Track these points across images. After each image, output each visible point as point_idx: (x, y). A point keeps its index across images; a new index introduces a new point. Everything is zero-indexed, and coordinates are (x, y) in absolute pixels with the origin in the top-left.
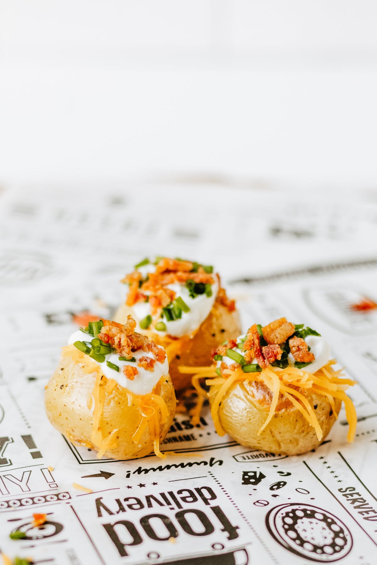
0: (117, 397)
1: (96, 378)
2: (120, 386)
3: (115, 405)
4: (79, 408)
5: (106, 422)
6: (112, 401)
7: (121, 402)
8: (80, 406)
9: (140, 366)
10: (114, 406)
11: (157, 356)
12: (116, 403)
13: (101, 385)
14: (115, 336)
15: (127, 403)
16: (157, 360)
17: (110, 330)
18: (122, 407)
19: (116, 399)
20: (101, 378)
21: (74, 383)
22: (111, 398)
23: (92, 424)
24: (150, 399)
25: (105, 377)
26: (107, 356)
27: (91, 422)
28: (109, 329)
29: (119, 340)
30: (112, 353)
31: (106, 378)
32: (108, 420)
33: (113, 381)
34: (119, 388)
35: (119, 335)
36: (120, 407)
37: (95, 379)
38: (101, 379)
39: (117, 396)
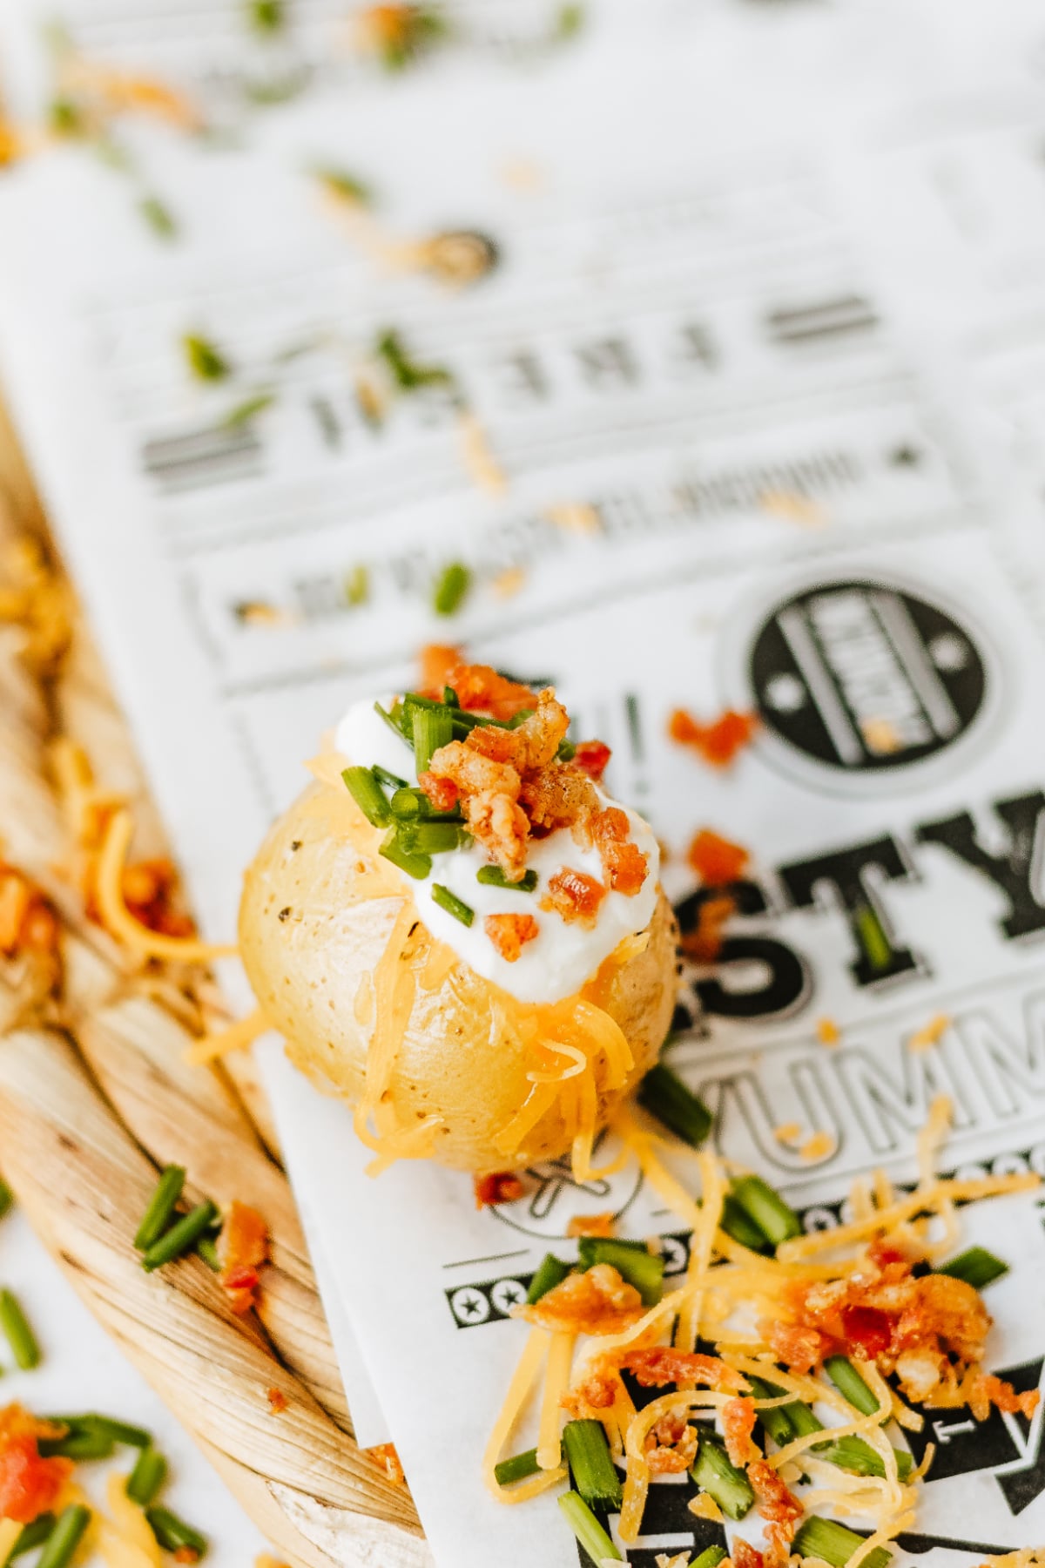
0: (453, 1011)
1: (394, 921)
2: (471, 971)
3: (443, 1035)
4: (328, 1008)
5: (410, 1084)
6: (438, 1017)
7: (467, 1029)
8: (332, 1005)
9: (548, 905)
10: (440, 1039)
11: (614, 872)
12: (448, 1031)
13: (404, 957)
14: (476, 793)
15: (487, 1036)
16: (613, 887)
17: (461, 765)
18: (469, 1045)
19: (450, 1014)
20: (409, 930)
21: (322, 919)
22: (435, 1008)
23: (364, 1073)
24: (569, 1021)
25: (423, 928)
26: (437, 858)
27: (363, 1067)
28: (457, 762)
29: (485, 813)
30: (459, 848)
31: (427, 933)
32: (417, 1077)
33: (447, 950)
34: (468, 978)
35: (485, 797)
36: (461, 1045)
37: (389, 926)
38: (411, 934)
39: (454, 1004)
